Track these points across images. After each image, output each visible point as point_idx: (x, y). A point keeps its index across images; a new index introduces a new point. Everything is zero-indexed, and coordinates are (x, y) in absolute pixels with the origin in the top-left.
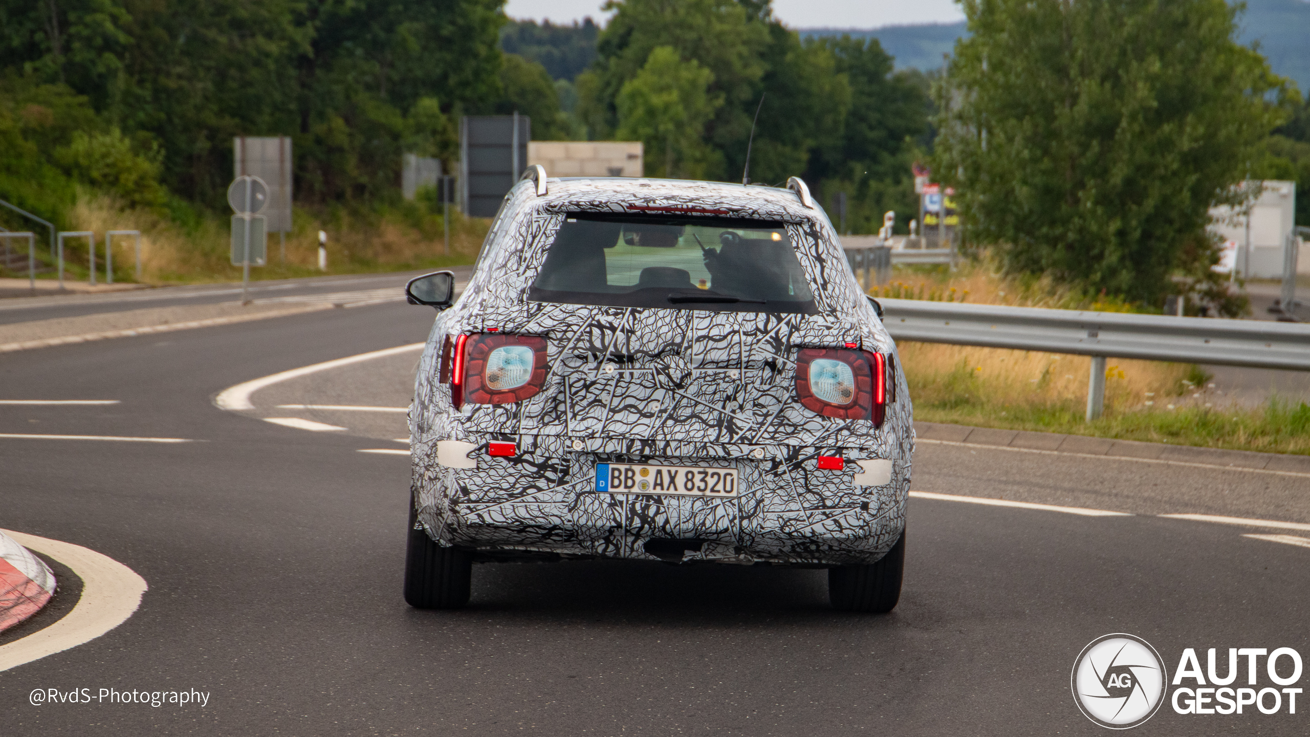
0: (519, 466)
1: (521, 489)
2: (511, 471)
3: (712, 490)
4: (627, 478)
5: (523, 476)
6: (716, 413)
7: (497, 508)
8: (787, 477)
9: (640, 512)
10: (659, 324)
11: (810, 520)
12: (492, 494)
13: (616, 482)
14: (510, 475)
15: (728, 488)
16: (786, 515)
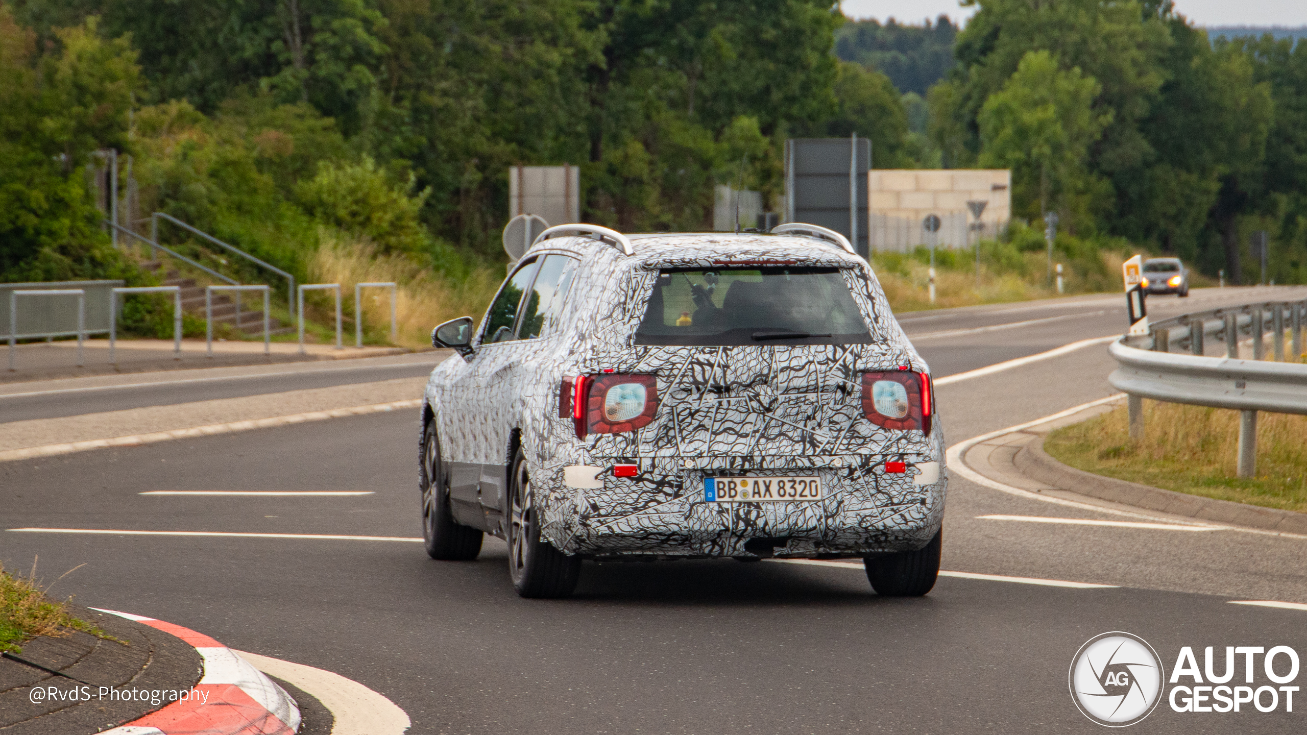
0: (641, 484)
1: (643, 504)
2: (634, 488)
3: (801, 495)
4: (730, 489)
5: (644, 492)
6: (799, 431)
7: (624, 520)
8: (861, 480)
9: (743, 517)
10: (748, 358)
11: (882, 515)
12: (619, 509)
13: (722, 493)
14: (634, 492)
15: (814, 493)
16: (863, 513)
